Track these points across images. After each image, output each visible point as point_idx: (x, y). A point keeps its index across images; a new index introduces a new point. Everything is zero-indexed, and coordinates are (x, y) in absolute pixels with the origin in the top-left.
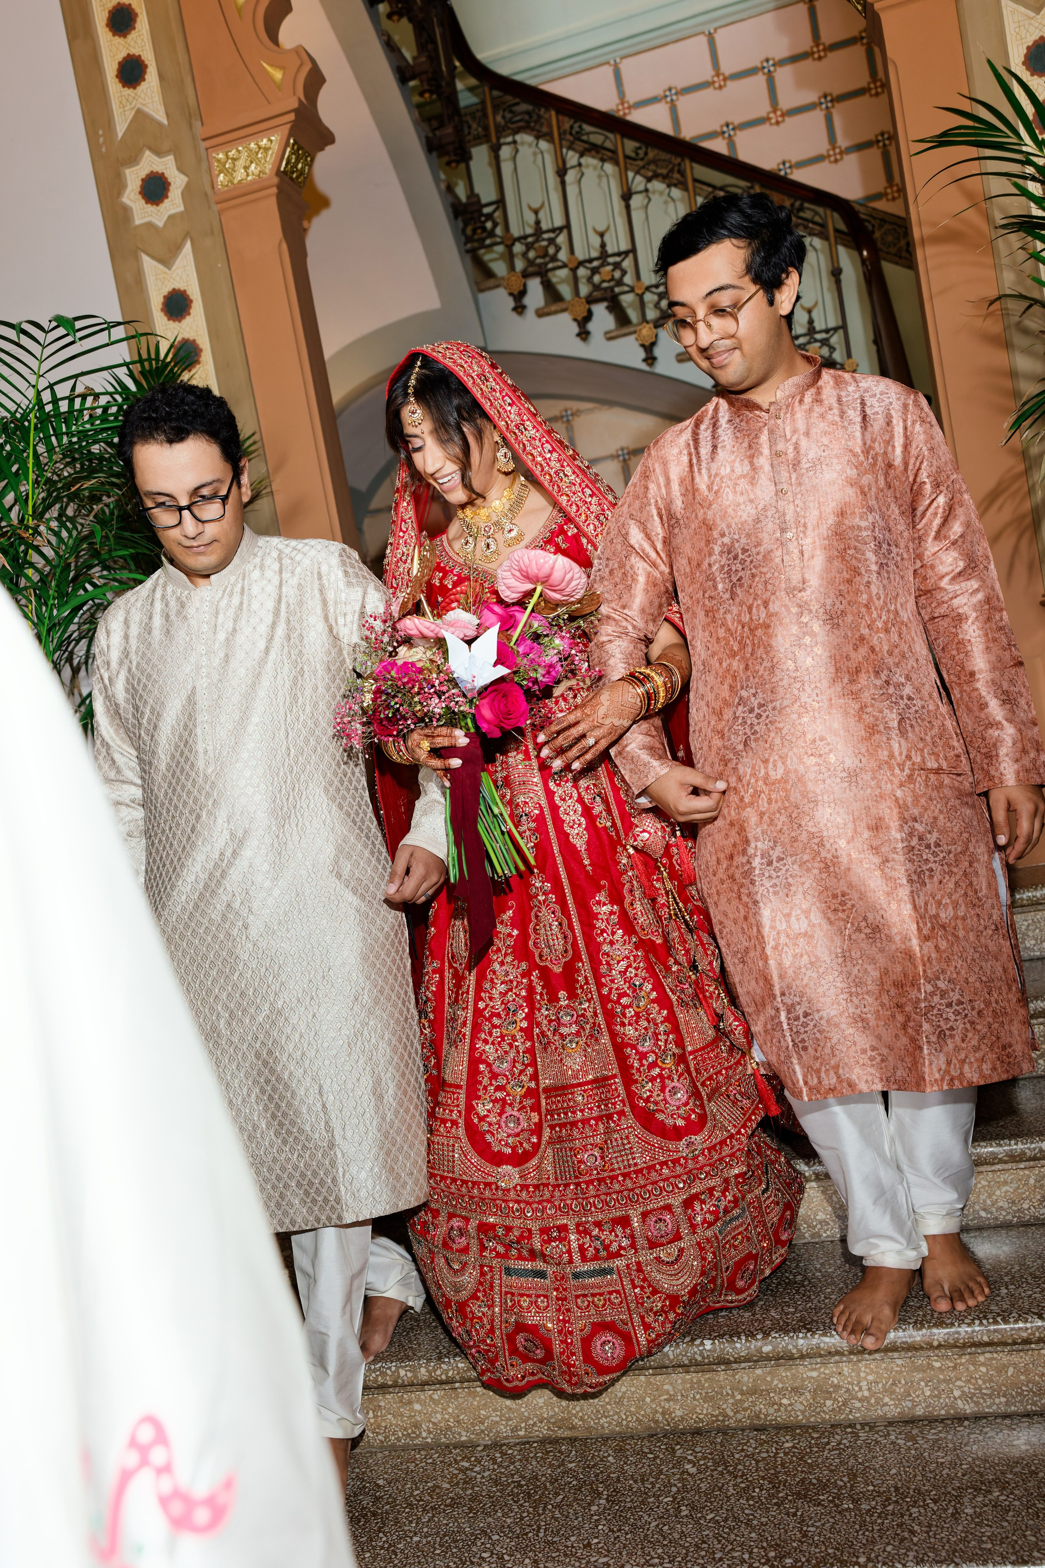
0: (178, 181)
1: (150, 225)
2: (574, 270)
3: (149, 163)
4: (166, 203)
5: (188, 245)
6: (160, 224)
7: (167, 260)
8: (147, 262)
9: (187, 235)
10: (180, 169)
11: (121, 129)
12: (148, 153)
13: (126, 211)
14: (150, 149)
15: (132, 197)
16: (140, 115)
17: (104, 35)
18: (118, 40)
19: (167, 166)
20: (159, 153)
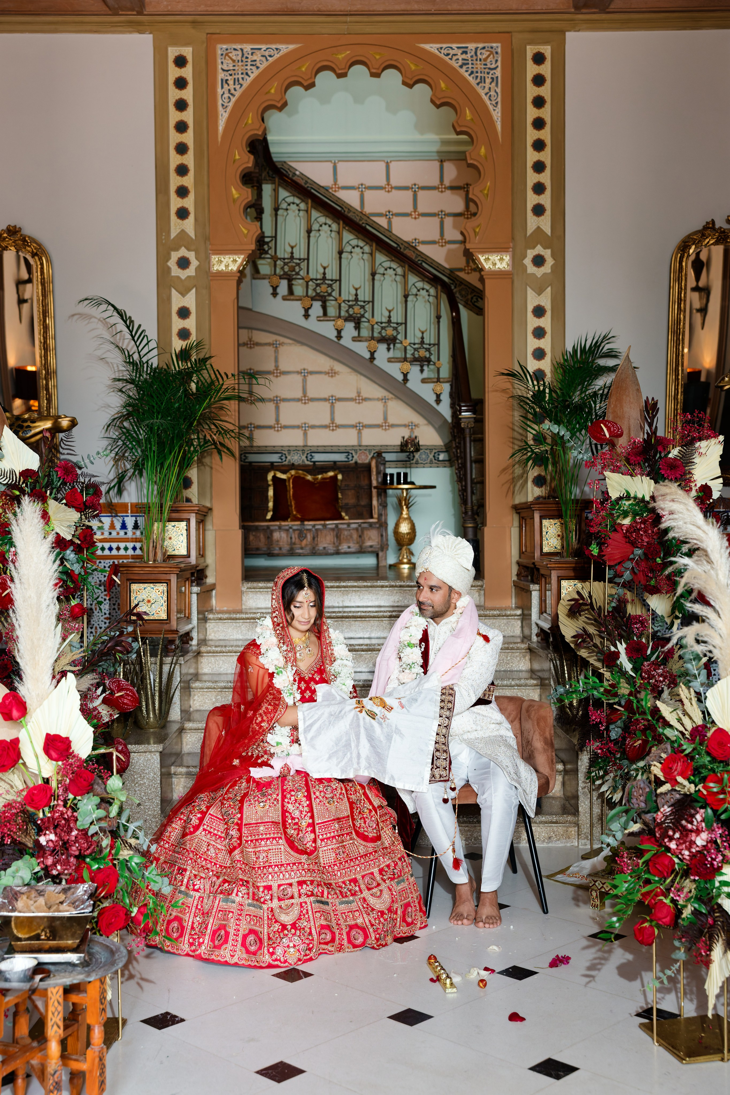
0: (194, 263)
1: (178, 277)
2: (307, 283)
3: (183, 252)
4: (187, 270)
5: (194, 290)
6: (183, 277)
7: (183, 294)
8: (174, 291)
9: (195, 286)
10: (197, 258)
11: (173, 235)
12: (183, 248)
13: (169, 269)
14: (185, 247)
15: (172, 264)
16: (183, 233)
17: (173, 195)
18: (179, 199)
19: (191, 256)
20: (189, 250)
